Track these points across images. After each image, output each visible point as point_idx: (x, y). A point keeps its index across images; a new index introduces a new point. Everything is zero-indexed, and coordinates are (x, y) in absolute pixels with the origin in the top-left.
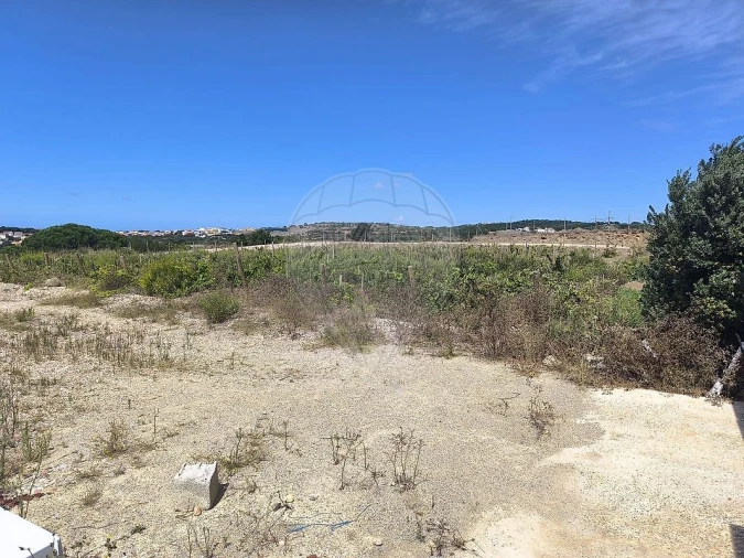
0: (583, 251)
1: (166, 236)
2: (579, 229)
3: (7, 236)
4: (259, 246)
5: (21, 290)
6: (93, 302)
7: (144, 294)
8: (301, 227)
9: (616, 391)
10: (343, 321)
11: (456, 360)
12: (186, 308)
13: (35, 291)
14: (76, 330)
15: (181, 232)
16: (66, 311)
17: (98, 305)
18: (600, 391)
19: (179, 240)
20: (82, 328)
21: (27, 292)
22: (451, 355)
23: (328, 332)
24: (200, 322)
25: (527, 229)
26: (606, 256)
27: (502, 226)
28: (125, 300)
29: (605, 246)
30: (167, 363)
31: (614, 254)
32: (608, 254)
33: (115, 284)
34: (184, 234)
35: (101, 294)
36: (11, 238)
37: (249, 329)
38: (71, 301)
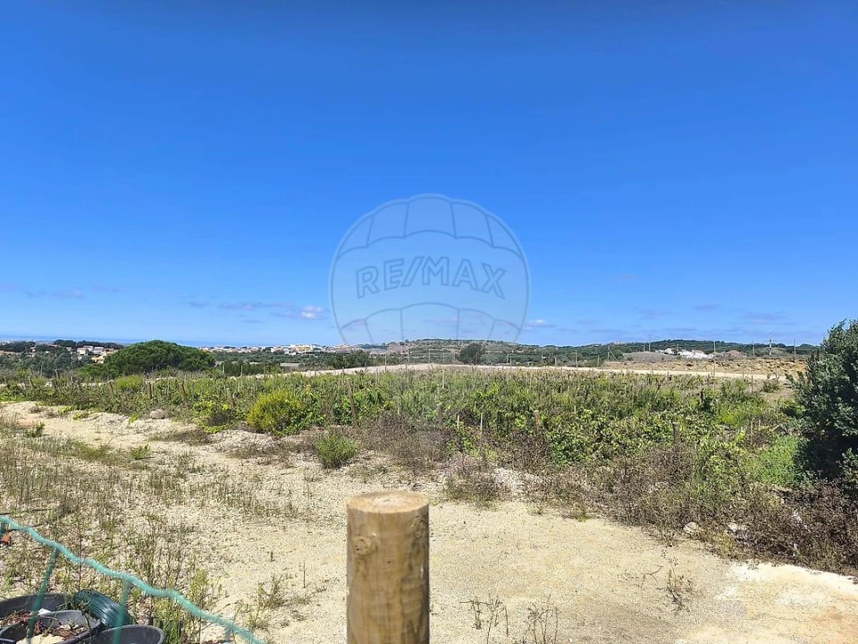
0: (738, 382)
1: (254, 353)
2: (734, 353)
3: (87, 351)
4: (358, 369)
5: (126, 422)
6: (201, 438)
7: (252, 431)
8: (402, 344)
9: (761, 566)
10: (464, 472)
11: (589, 522)
12: (298, 449)
13: (140, 422)
14: (194, 471)
15: (269, 349)
16: (178, 448)
17: (207, 442)
18: (745, 566)
19: (270, 360)
20: (199, 469)
21: (132, 425)
22: (583, 516)
23: (450, 483)
24: (314, 465)
25: (669, 351)
26: (766, 391)
27: (638, 347)
28: (235, 437)
29: (764, 377)
30: (291, 513)
31: (775, 388)
32: (768, 388)
33: (222, 419)
34: (272, 351)
35: (208, 429)
36: (91, 354)
37: (367, 476)
38: (181, 437)
